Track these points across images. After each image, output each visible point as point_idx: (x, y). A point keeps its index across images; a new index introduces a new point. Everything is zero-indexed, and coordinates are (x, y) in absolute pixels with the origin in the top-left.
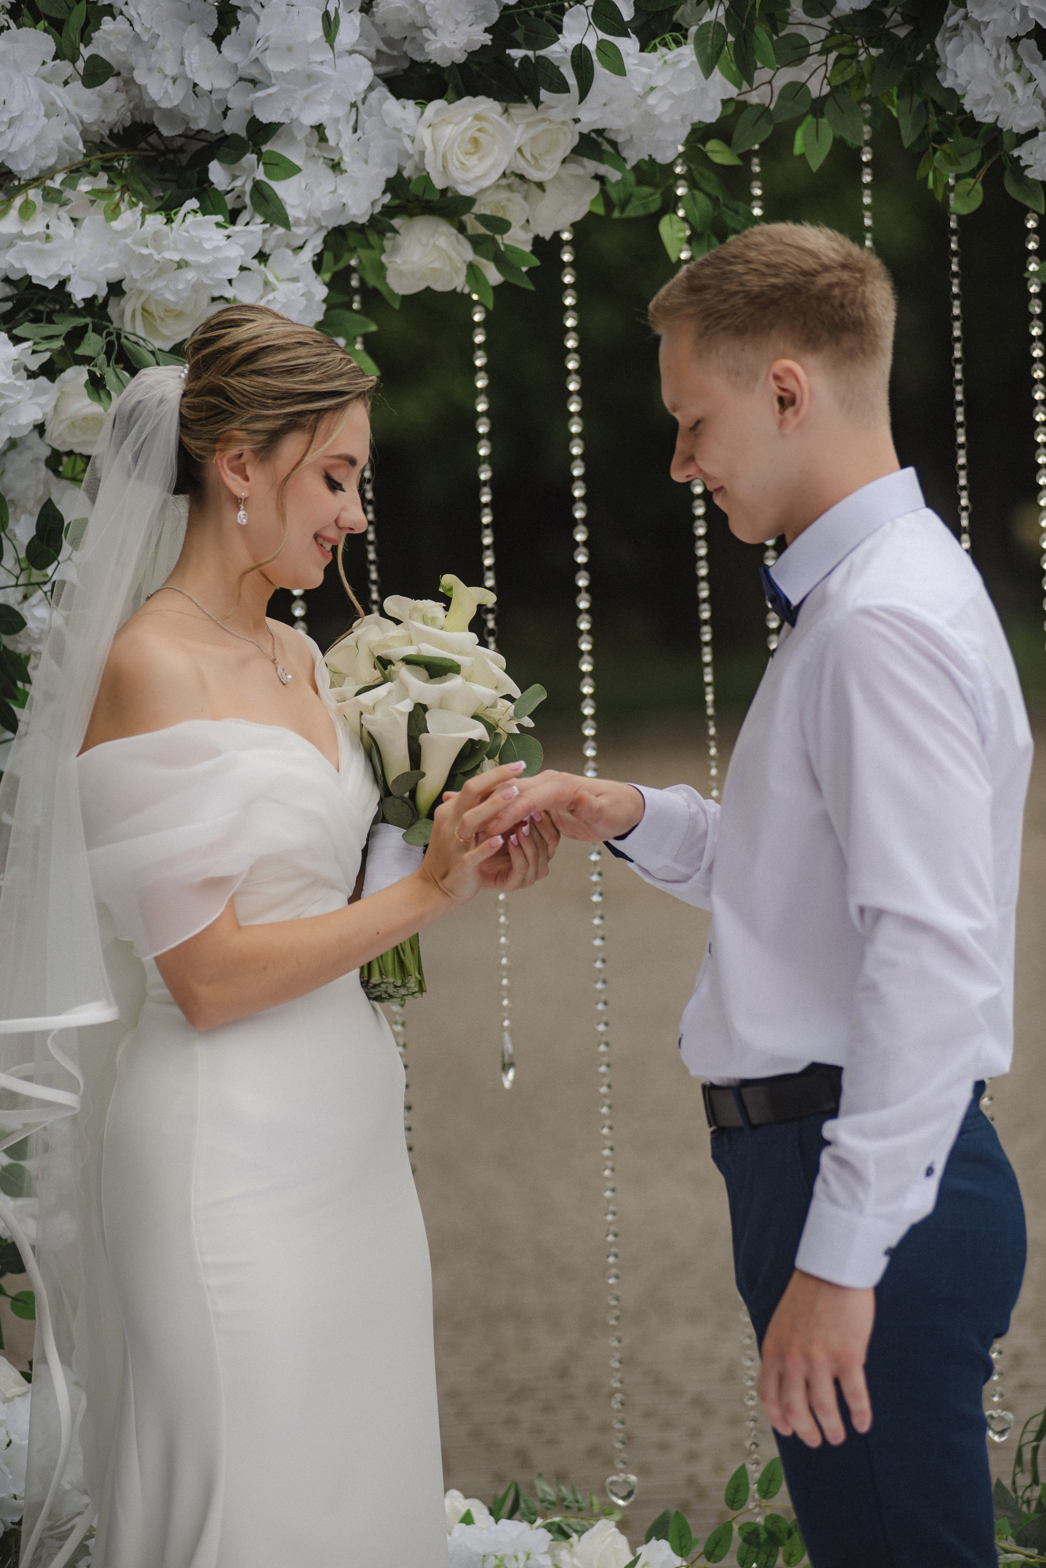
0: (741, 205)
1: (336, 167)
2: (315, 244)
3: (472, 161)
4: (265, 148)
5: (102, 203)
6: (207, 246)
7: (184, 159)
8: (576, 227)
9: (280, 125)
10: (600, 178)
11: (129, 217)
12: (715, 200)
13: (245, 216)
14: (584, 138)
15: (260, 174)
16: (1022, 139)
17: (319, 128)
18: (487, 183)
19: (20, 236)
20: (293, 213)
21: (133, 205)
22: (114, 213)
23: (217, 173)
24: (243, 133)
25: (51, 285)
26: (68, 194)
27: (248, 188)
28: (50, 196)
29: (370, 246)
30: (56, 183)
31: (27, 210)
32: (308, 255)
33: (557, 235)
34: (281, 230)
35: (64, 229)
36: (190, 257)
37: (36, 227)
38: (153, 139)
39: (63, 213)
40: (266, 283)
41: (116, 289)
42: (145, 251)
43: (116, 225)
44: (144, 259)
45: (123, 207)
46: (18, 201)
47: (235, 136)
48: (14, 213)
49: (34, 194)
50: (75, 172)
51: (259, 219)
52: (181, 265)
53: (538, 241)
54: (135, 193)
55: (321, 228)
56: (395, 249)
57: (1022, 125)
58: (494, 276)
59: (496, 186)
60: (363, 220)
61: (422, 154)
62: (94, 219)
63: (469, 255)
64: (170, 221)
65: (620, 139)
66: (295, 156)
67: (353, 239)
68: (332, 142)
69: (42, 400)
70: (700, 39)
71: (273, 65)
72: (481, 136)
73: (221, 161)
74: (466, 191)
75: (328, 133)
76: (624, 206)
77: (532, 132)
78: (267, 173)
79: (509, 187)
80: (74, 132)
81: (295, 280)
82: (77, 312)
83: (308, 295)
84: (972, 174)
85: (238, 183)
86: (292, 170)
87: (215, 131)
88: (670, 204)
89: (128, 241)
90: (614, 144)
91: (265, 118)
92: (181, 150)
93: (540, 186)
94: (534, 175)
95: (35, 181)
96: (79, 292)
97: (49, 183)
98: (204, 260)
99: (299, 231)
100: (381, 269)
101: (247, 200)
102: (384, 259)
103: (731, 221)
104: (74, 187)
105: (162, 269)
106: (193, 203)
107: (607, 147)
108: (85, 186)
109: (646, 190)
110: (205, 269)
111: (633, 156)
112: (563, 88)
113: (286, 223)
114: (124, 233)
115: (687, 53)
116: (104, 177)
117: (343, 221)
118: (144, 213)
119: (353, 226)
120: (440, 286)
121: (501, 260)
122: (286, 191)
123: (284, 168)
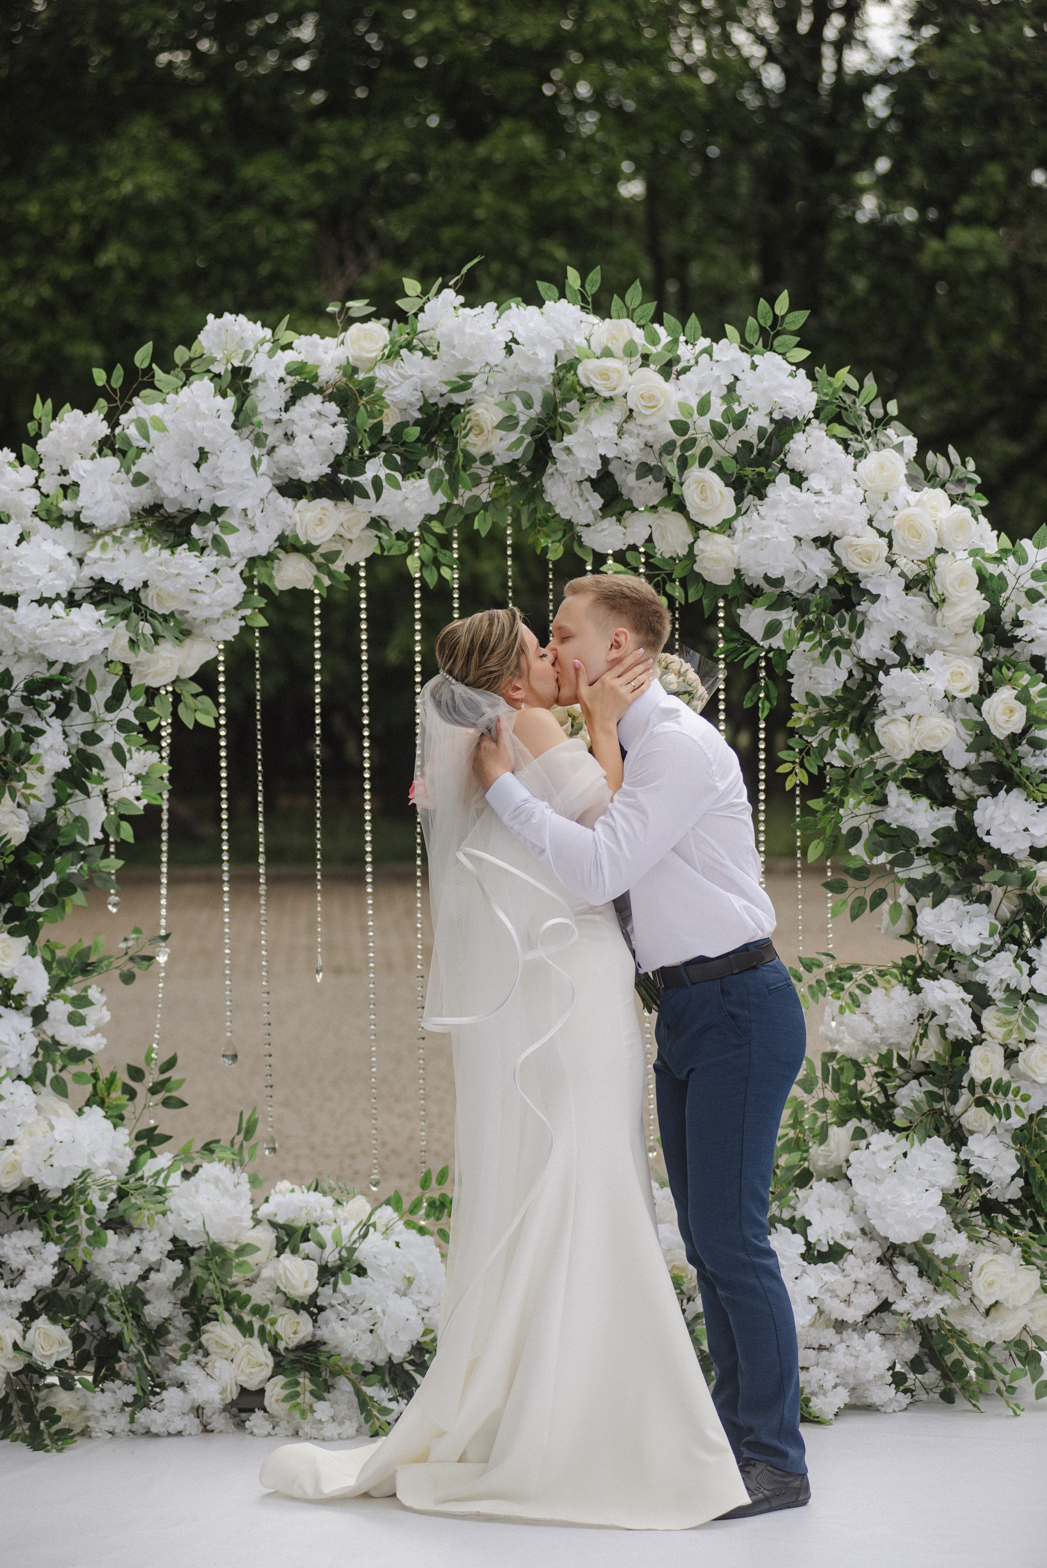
0: (448, 553)
1: (252, 528)
2: (241, 566)
3: (319, 529)
4: (219, 520)
5: (140, 544)
6: (191, 567)
7: (177, 521)
8: (367, 560)
9: (226, 508)
10: (377, 536)
11: (153, 551)
12: (435, 550)
13: (207, 551)
14: (373, 520)
15: (217, 531)
16: (582, 527)
17: (245, 510)
18: (327, 539)
19: (101, 559)
20: (231, 550)
21: (155, 545)
22: (145, 548)
23: (196, 530)
24: (208, 511)
25: (114, 583)
26: (124, 538)
27: (211, 537)
28: (116, 540)
29: (267, 566)
30: (118, 533)
31: (104, 546)
32: (238, 570)
33: (357, 564)
34: (225, 558)
35: (122, 556)
36: (183, 572)
37: (109, 555)
38: (162, 511)
39: (121, 548)
40: (217, 583)
41: (145, 584)
42: (161, 568)
43: (147, 554)
44: (160, 572)
45: (150, 545)
46: (100, 542)
47: (204, 513)
48: (98, 547)
49: (108, 539)
50: (127, 527)
51: (215, 553)
52: (178, 575)
53: (348, 566)
54: (155, 538)
55: (243, 558)
56: (279, 569)
57: (583, 521)
58: (327, 582)
59: (330, 540)
60: (264, 554)
61: (295, 525)
62: (136, 552)
63: (315, 572)
64: (173, 553)
65: (390, 520)
66: (234, 522)
67: (258, 562)
68: (250, 516)
69: (108, 637)
70: (431, 476)
71: (225, 480)
72: (324, 518)
73: (198, 524)
74: (315, 543)
75: (248, 512)
76: (390, 549)
77: (348, 516)
78: (221, 531)
79: (335, 541)
80: (126, 508)
81: (231, 582)
82: (124, 596)
83: (237, 590)
84: (559, 541)
85: (206, 535)
86: (234, 530)
87: (194, 508)
88: (411, 550)
89: (153, 562)
90: (386, 522)
91: (220, 505)
92: (175, 517)
93: (351, 541)
94: (348, 536)
95: (107, 532)
96: (127, 587)
97: (114, 533)
98: (189, 573)
99: (234, 559)
100: (271, 577)
101: (210, 543)
102: (274, 573)
103: (442, 558)
104: (127, 535)
105: (168, 577)
106: (185, 546)
107: (383, 523)
108: (133, 535)
109: (400, 543)
110: (189, 576)
111: (395, 529)
112: (365, 496)
113: (228, 555)
114: (150, 559)
115: (424, 483)
116: (140, 531)
117: (255, 555)
118: (161, 548)
119: (260, 557)
120: (300, 587)
121: (331, 574)
122: (229, 540)
123: (229, 529)
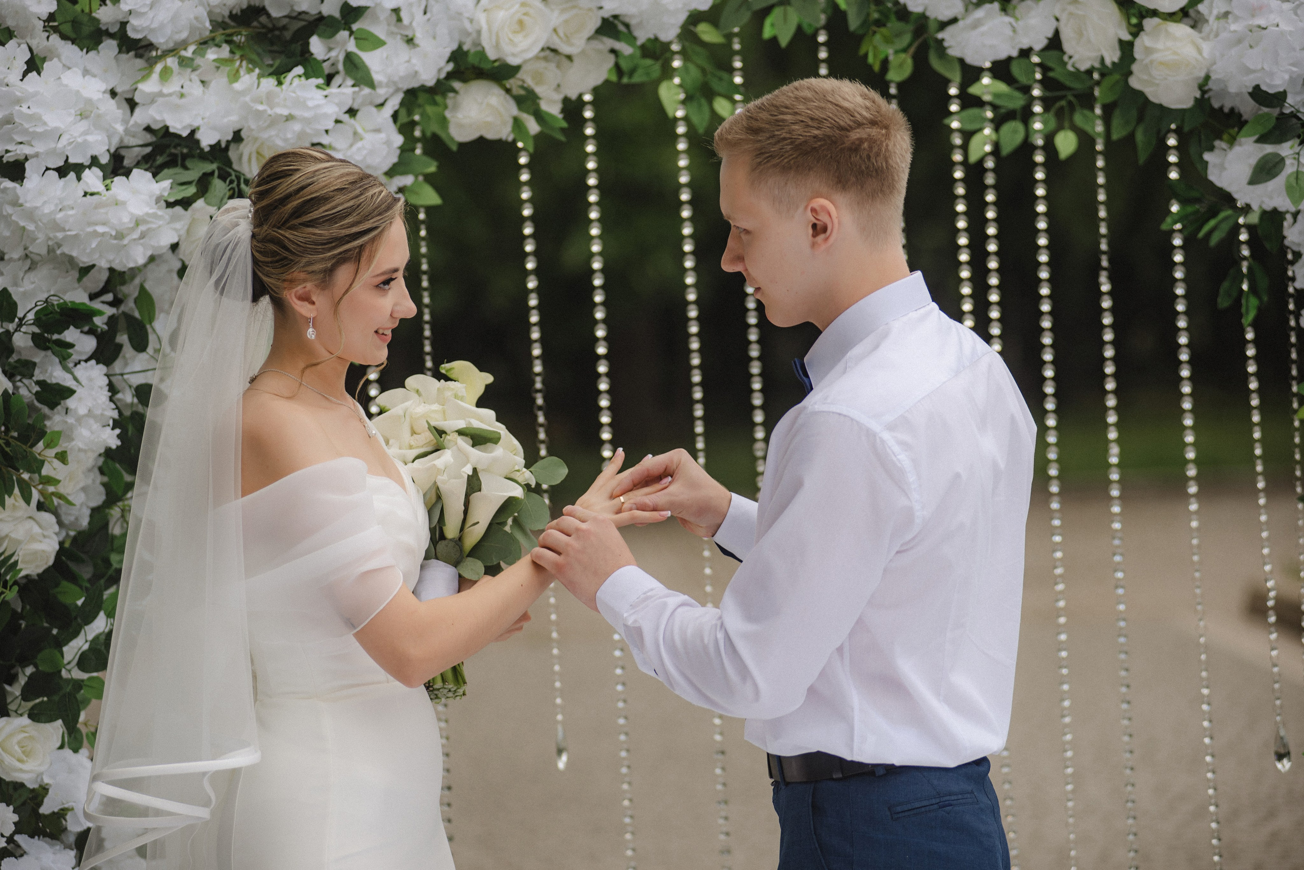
0: (725, 75)
1: (410, 41)
2: (394, 104)
3: (518, 38)
4: (355, 27)
5: (226, 69)
6: (310, 104)
7: (288, 35)
8: (596, 91)
9: (366, 8)
10: (613, 51)
11: (247, 80)
12: (703, 71)
13: (337, 80)
14: (605, 21)
15: (352, 46)
16: (943, 25)
17: (396, 11)
18: (530, 55)
19: (161, 94)
20: (377, 77)
21: (250, 71)
22: (235, 77)
23: (316, 46)
24: (337, 15)
25: (185, 134)
26: (198, 61)
27: (341, 57)
28: (184, 63)
29: (435, 103)
30: (188, 53)
31: (166, 74)
32: (388, 110)
33: (580, 96)
34: (367, 90)
35: (195, 89)
36: (296, 112)
37: (172, 87)
38: (263, 19)
39: (195, 76)
40: (355, 133)
41: (237, 137)
42: (260, 108)
43: (237, 86)
44: (259, 114)
45: (242, 72)
46: (159, 67)
47: (331, 17)
48: (155, 76)
49: (171, 62)
50: (204, 43)
51: (350, 82)
52: (289, 118)
53: (566, 100)
54: (250, 61)
55: (397, 90)
56: (456, 107)
57: (945, 14)
58: (533, 127)
59: (537, 58)
60: (431, 83)
61: (479, 32)
62: (219, 81)
63: (515, 111)
64: (280, 83)
65: (633, 22)
66: (379, 31)
67: (422, 98)
68: (406, 21)
69: (178, 225)
72: (525, 18)
73: (320, 36)
74: (513, 61)
75: (403, 14)
76: (632, 72)
77: (565, 16)
78: (358, 46)
79: (545, 59)
80: (203, 12)
81: (378, 131)
82: (204, 156)
83: (388, 143)
84: (905, 50)
85: (333, 54)
86: (378, 43)
87: (314, 12)
88: (667, 72)
89: (247, 99)
90: (627, 26)
91: (355, 3)
92: (284, 28)
93: (569, 58)
94: (565, 49)
95: (171, 52)
96: (206, 140)
97: (183, 53)
98: (307, 114)
99: (382, 92)
100: (444, 122)
101: (340, 67)
102: (448, 114)
103: (716, 85)
104: (203, 56)
105: (274, 121)
106: (299, 70)
107: (621, 28)
108: (212, 54)
109: (649, 62)
110: (307, 121)
111: (642, 36)
113: (371, 84)
114: (243, 93)
116: (226, 48)
117: (415, 84)
118: (260, 76)
119: (423, 89)
120: (490, 135)
121: (539, 116)
122: (372, 60)
123: (370, 42)
